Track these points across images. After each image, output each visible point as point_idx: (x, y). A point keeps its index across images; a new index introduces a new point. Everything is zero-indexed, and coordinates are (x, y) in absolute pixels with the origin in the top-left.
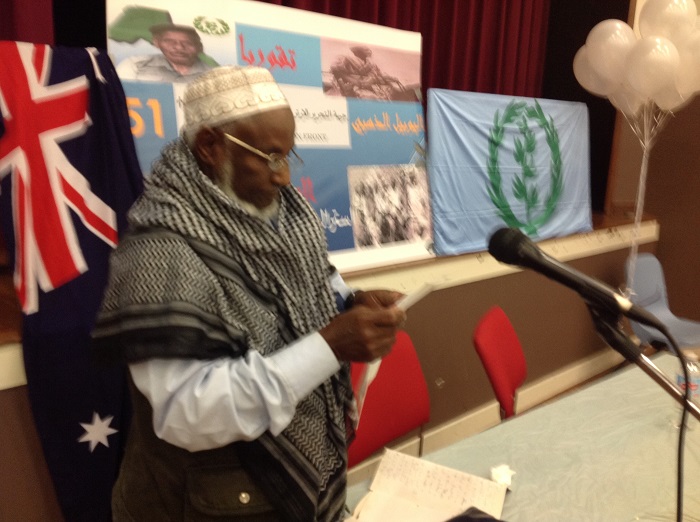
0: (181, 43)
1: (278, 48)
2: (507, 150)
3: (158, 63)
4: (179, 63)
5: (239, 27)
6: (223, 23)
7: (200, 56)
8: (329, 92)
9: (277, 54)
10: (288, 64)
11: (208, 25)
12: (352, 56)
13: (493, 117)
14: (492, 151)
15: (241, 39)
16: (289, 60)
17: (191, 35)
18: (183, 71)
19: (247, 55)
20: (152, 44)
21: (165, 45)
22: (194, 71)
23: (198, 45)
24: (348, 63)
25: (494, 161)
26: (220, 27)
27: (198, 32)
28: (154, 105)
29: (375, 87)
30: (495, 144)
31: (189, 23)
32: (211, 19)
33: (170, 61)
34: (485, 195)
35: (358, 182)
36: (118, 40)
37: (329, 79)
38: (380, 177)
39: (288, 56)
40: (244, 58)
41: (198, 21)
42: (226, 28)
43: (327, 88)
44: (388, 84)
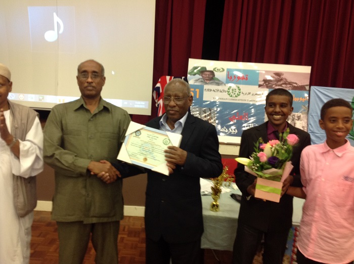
0: (209, 75)
3: (200, 80)
4: (206, 80)
5: (228, 69)
6: (222, 69)
7: (214, 78)
11: (218, 70)
12: (274, 76)
15: (228, 73)
17: (212, 73)
18: (208, 82)
19: (230, 77)
20: (200, 75)
21: (203, 75)
22: (211, 82)
23: (214, 75)
26: (221, 70)
27: (214, 72)
28: (198, 90)
31: (212, 69)
32: (219, 68)
33: (204, 79)
40: (228, 78)
41: (214, 69)
42: (223, 70)
44: (291, 84)
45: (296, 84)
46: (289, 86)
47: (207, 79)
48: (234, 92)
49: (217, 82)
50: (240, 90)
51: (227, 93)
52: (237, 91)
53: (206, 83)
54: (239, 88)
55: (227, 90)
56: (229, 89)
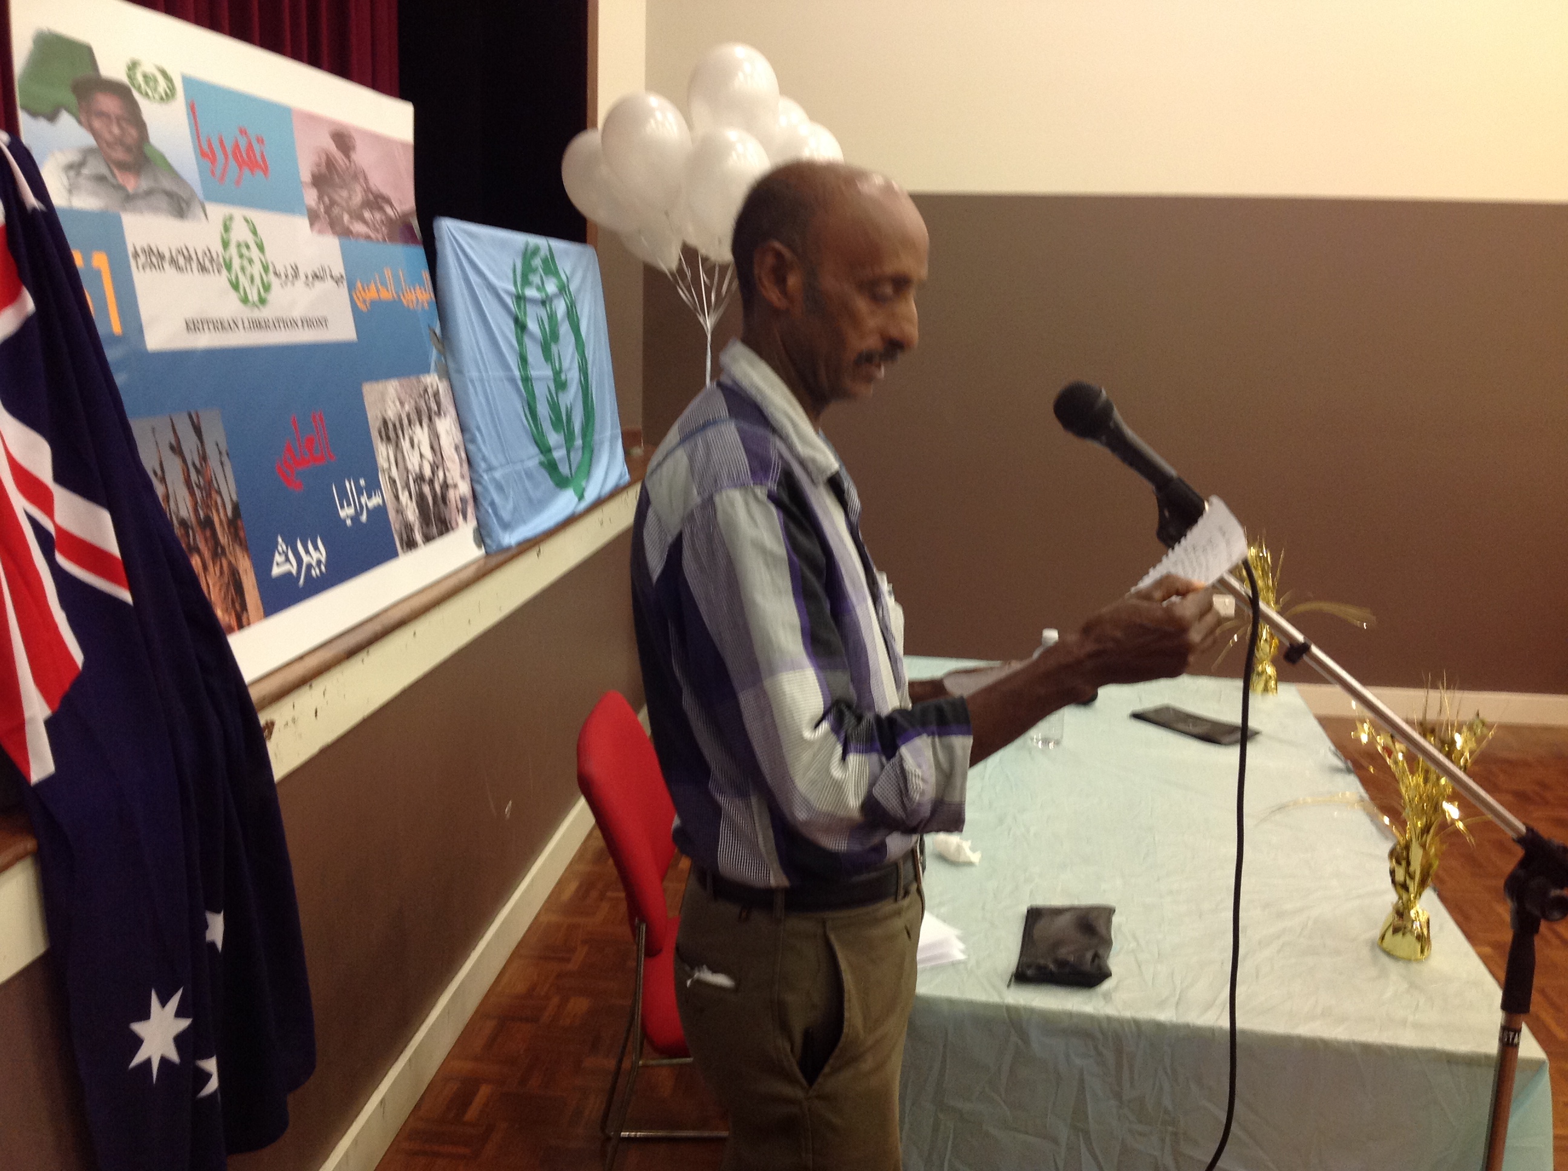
0: (119, 120)
1: (243, 132)
2: (532, 336)
3: (91, 167)
4: (123, 166)
6: (164, 73)
7: (147, 150)
8: (317, 226)
9: (243, 143)
10: (259, 166)
11: (145, 77)
12: (332, 147)
13: (511, 275)
14: (520, 342)
15: (192, 109)
16: (259, 158)
17: (127, 101)
18: (131, 184)
19: (205, 147)
20: (80, 122)
21: (96, 123)
22: (144, 184)
23: (140, 124)
24: (330, 163)
25: (523, 360)
26: (162, 84)
27: (136, 94)
28: (101, 263)
29: (367, 215)
30: (521, 326)
32: (148, 67)
33: (109, 161)
34: (524, 426)
35: (379, 415)
36: (34, 114)
37: (311, 197)
38: (402, 404)
39: (256, 147)
40: (203, 154)
41: (132, 70)
42: (171, 85)
43: (313, 217)
44: (381, 209)
45: (392, 206)
46: (378, 216)
47: (119, 154)
48: (248, 269)
49: (167, 184)
50: (261, 248)
51: (224, 271)
52: (255, 253)
53: (129, 199)
54: (254, 232)
55: (220, 249)
56: (226, 244)
